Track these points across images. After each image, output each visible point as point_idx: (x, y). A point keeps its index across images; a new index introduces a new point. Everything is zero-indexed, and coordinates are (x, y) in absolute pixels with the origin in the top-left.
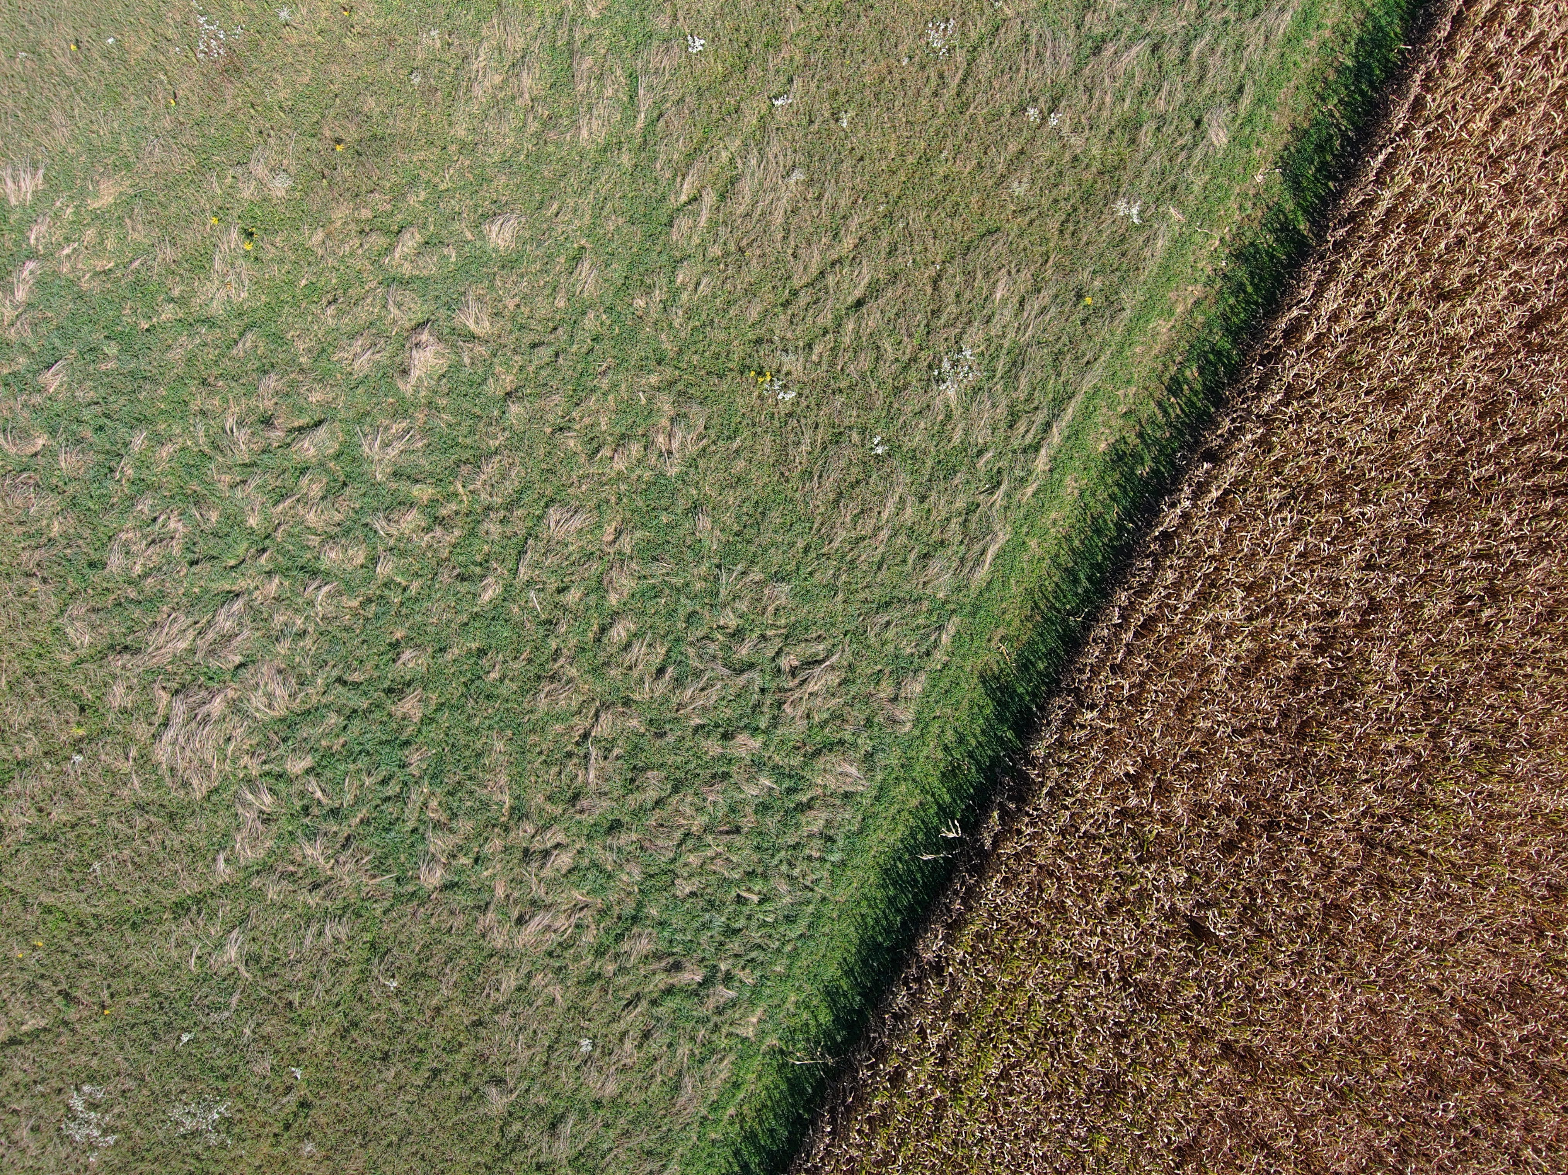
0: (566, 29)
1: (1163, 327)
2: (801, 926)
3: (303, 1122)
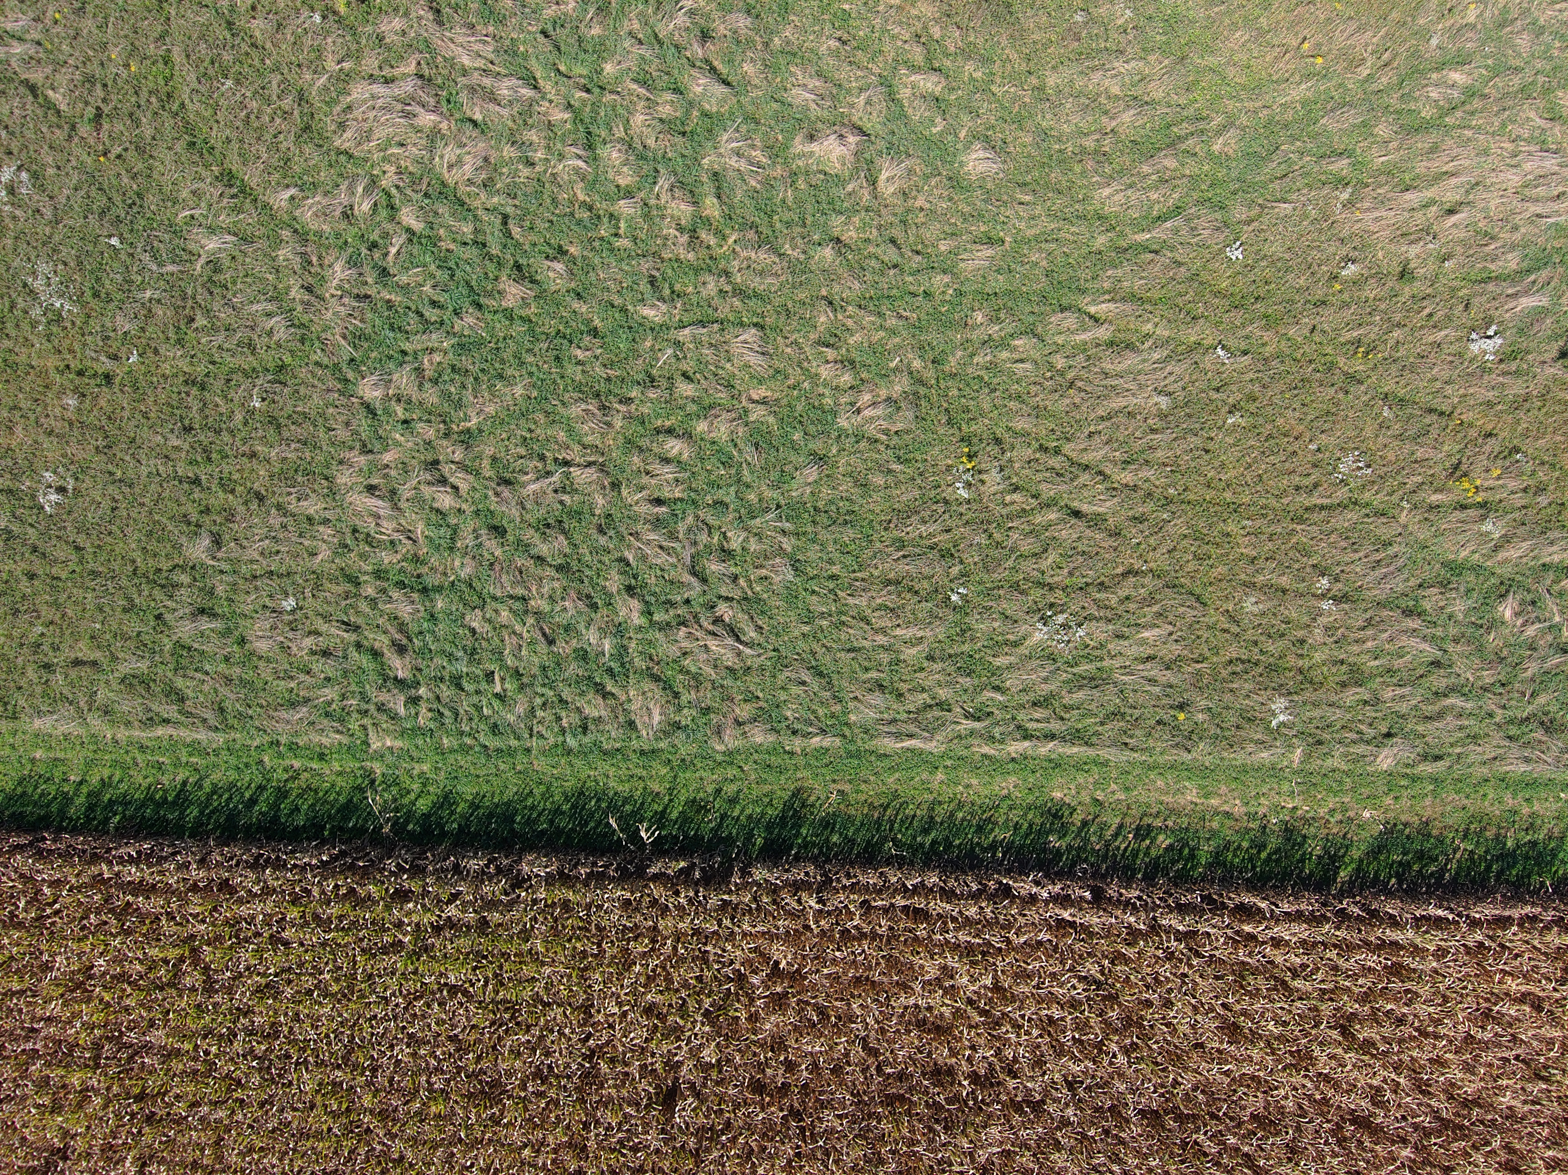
0: (1191, 129)
1: (1192, 795)
2: (493, 743)
3: (91, 385)
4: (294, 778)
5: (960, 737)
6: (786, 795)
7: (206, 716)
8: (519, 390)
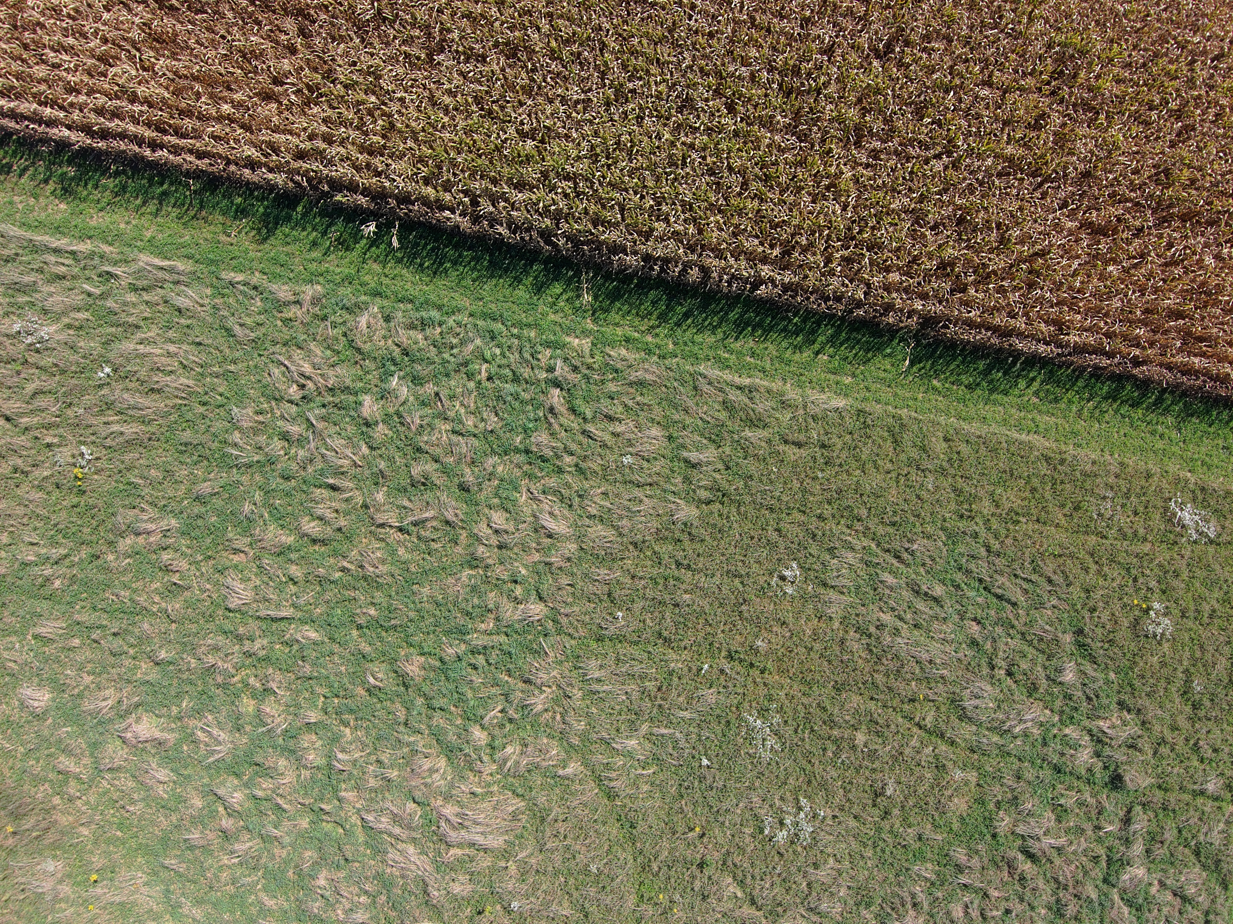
2: (498, 326)
3: (744, 653)
4: (652, 327)
5: (126, 261)
7: (708, 387)
8: (426, 591)
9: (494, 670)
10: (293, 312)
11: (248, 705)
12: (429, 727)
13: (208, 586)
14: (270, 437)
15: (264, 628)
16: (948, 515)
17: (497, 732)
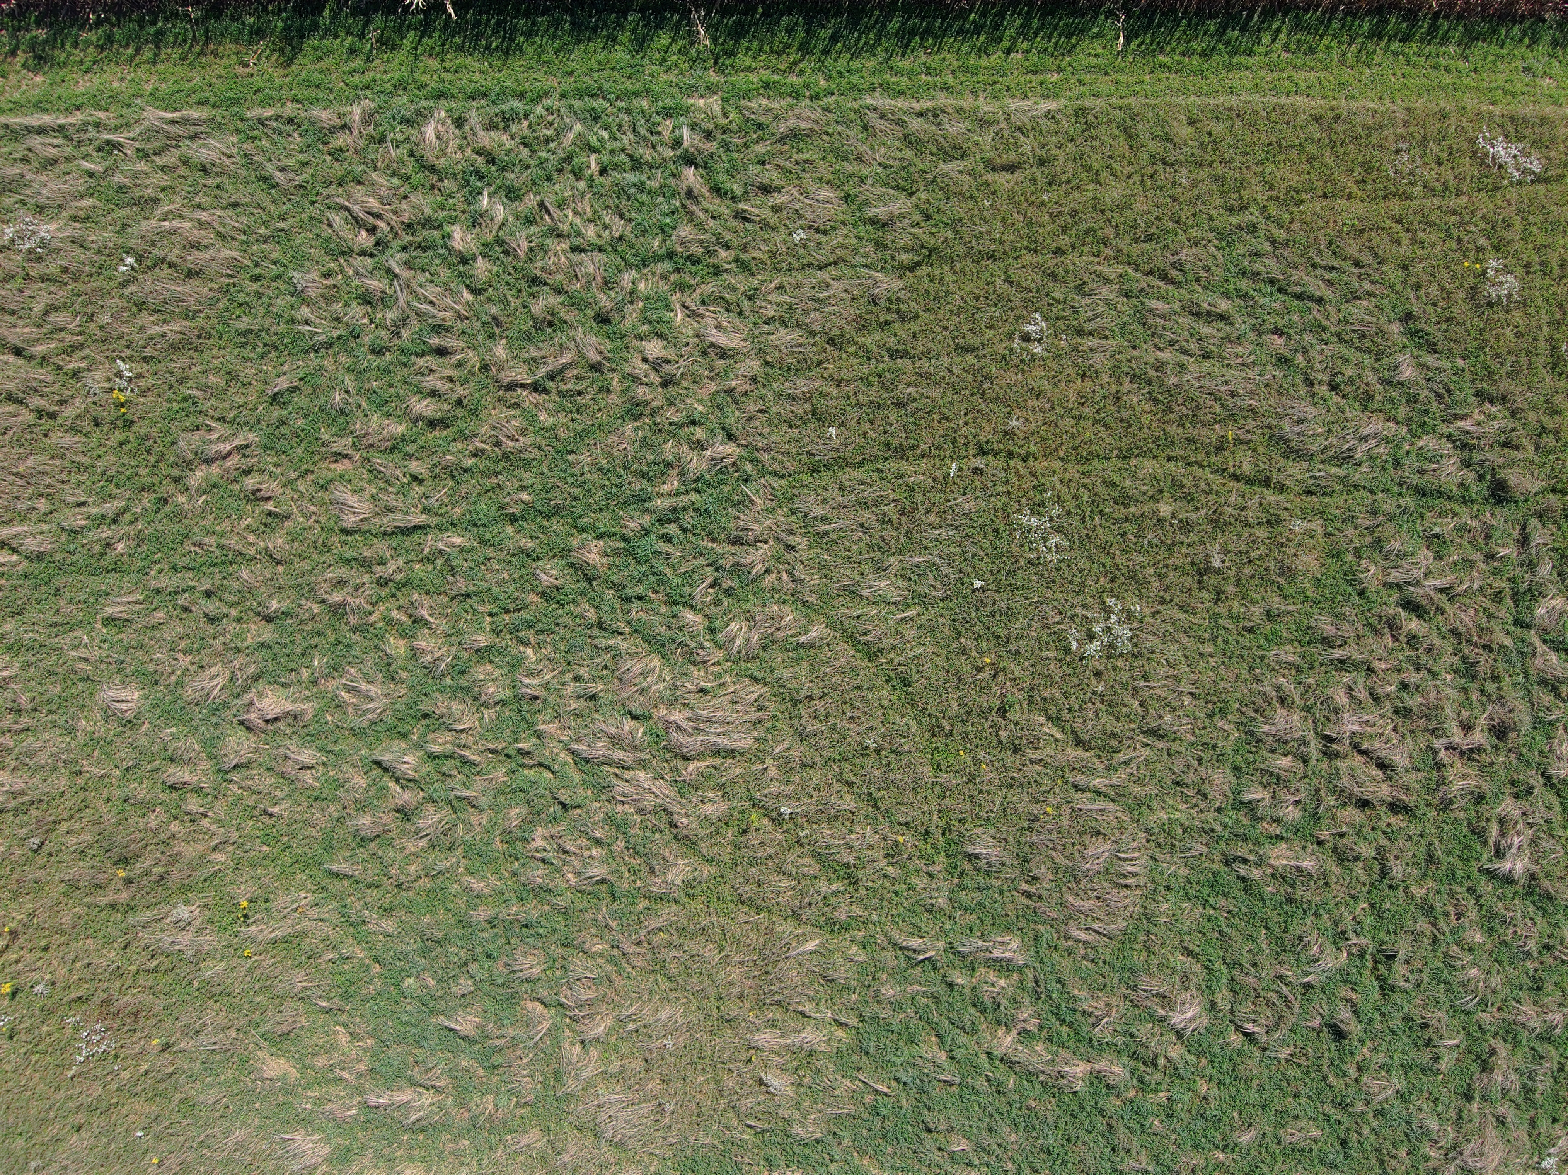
3: (998, 443)
4: (795, 63)
5: (128, 125)
6: (300, 59)
7: (881, 122)
8: (584, 458)
9: (693, 539)
10: (340, 140)
11: (397, 646)
12: (629, 622)
13: (312, 508)
14: (347, 304)
15: (395, 544)
16: (1214, 213)
17: (713, 611)
